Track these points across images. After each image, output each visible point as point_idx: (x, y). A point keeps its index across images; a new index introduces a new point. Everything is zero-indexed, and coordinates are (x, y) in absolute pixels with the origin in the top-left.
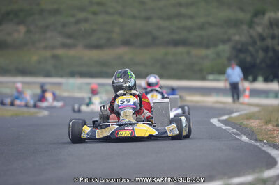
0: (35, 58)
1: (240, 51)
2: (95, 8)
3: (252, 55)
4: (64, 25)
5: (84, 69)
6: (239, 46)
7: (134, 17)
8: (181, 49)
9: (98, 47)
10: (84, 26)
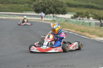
1: (36, 6)
3: (38, 7)
6: (35, 5)
8: (15, 5)
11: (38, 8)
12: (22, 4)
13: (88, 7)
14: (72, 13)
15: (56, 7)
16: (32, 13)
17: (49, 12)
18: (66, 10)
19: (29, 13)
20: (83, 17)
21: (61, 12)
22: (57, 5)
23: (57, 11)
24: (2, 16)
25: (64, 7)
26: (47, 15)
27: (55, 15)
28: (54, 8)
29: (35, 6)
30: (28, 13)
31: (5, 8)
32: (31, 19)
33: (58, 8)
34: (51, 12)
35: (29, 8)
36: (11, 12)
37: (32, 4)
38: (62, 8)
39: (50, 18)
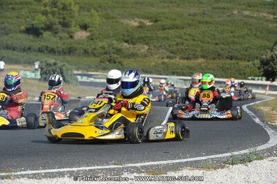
0: (153, 63)
2: (187, 37)
4: (170, 46)
5: (180, 70)
7: (209, 43)
9: (187, 59)
10: (181, 47)
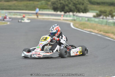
11: (56, 6)
12: (38, 1)
13: (112, 4)
14: (94, 11)
15: (77, 4)
16: (49, 11)
17: (69, 11)
18: (88, 8)
19: (47, 11)
20: (106, 16)
21: (82, 10)
22: (77, 3)
23: (77, 9)
24: (17, 15)
25: (85, 4)
26: (66, 14)
27: (75, 13)
28: (74, 6)
29: (53, 3)
30: (45, 11)
31: (19, 6)
32: (48, 19)
33: (78, 6)
34: (71, 11)
35: (46, 5)
36: (26, 10)
37: (49, 1)
38: (83, 6)
39: (70, 16)
